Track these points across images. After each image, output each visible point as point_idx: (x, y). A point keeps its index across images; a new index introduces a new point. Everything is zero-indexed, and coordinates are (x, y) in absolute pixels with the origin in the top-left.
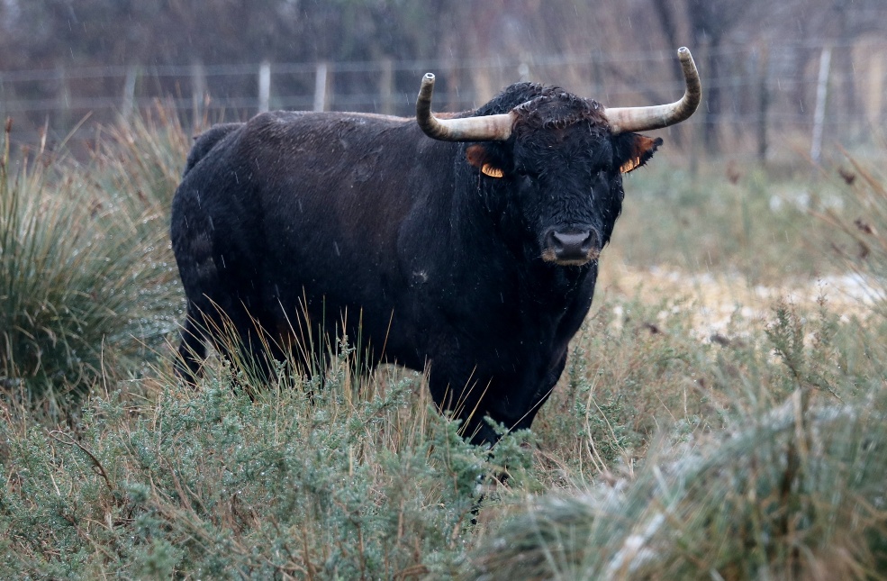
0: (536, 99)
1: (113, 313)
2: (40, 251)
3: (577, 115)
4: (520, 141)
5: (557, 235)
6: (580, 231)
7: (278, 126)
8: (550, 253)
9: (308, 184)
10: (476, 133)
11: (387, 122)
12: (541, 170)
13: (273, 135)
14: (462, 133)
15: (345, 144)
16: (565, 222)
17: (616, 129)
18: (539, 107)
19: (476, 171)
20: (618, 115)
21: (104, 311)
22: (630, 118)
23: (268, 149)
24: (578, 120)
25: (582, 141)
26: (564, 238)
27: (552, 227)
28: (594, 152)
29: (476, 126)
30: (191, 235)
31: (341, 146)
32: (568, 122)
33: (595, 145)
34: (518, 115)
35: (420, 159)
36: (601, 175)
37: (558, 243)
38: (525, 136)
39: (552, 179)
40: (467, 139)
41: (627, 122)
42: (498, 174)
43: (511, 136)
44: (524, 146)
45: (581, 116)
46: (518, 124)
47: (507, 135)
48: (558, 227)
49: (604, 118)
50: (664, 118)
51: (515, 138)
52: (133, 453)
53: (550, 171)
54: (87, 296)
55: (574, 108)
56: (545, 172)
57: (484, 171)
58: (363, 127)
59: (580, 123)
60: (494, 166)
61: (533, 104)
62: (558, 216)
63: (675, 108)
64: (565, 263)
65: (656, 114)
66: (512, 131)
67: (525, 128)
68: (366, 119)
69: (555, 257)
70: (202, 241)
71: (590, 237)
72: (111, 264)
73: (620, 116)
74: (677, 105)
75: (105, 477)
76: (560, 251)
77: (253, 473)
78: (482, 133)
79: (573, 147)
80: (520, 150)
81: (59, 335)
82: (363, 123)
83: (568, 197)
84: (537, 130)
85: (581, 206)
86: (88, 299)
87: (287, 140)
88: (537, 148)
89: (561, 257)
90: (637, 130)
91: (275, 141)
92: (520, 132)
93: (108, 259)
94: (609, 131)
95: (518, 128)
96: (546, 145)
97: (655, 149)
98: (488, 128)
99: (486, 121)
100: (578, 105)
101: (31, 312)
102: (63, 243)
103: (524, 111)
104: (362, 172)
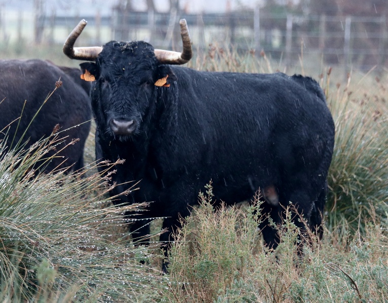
1: (380, 179)
2: (343, 141)
21: (375, 177)
52: (373, 279)
54: (367, 169)
72: (381, 151)
75: (357, 290)
86: (367, 171)
93: (379, 149)
101: (335, 176)
102: (356, 138)
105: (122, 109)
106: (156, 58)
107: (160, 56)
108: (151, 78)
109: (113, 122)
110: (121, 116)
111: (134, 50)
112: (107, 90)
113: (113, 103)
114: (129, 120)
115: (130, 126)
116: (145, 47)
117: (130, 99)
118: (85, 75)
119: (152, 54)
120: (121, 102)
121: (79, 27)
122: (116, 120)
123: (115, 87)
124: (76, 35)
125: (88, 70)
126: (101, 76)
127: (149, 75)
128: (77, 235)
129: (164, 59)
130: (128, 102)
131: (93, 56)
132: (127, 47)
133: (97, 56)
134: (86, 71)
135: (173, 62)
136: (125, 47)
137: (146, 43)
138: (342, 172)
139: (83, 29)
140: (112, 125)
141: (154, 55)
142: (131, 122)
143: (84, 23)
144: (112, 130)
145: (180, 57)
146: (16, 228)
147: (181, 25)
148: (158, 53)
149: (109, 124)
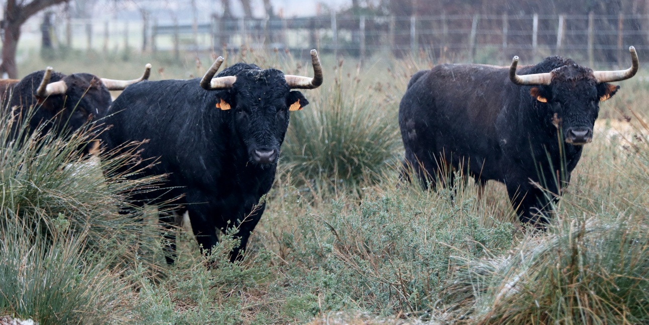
0: (562, 67)
3: (582, 75)
4: (555, 86)
5: (573, 131)
6: (583, 130)
7: (445, 70)
8: (570, 140)
9: (456, 96)
10: (535, 82)
11: (493, 68)
12: (565, 101)
13: (443, 74)
14: (529, 82)
15: (473, 78)
16: (577, 125)
17: (598, 81)
18: (564, 71)
19: (535, 99)
20: (600, 74)
22: (605, 75)
23: (440, 81)
24: (582, 78)
25: (584, 87)
26: (577, 133)
27: (571, 128)
28: (590, 92)
29: (535, 78)
30: (406, 120)
31: (471, 79)
32: (578, 79)
33: (590, 89)
34: (555, 74)
35: (505, 87)
36: (592, 103)
37: (573, 135)
38: (558, 85)
39: (571, 105)
40: (530, 85)
41: (604, 79)
42: (544, 101)
43: (551, 84)
44: (558, 89)
45: (583, 76)
46: (555, 79)
47: (549, 83)
48: (574, 128)
49: (593, 76)
50: (621, 77)
51: (553, 85)
53: (569, 101)
55: (580, 71)
56: (567, 102)
57: (538, 99)
58: (482, 71)
59: (583, 79)
60: (542, 97)
61: (561, 69)
62: (574, 122)
63: (626, 73)
64: (576, 144)
65: (617, 75)
66: (552, 81)
67: (558, 81)
68: (484, 67)
69: (572, 141)
70: (410, 122)
71: (588, 133)
73: (601, 75)
74: (628, 71)
75: (337, 235)
76: (574, 139)
77: (394, 236)
78: (538, 82)
79: (580, 90)
80: (555, 91)
81: (359, 160)
82: (482, 69)
83: (578, 114)
84: (563, 82)
85: (584, 118)
87: (449, 76)
88: (564, 90)
89: (575, 141)
90: (608, 82)
91: (444, 77)
92: (556, 83)
94: (596, 82)
95: (555, 80)
96: (568, 89)
97: (617, 91)
98: (540, 79)
99: (540, 76)
100: (582, 71)
101: (347, 150)
103: (557, 73)
104: (480, 92)
105: (263, 140)
106: (287, 84)
107: (291, 82)
108: (285, 105)
109: (255, 151)
110: (263, 147)
111: (268, 79)
112: (245, 119)
113: (253, 133)
114: (271, 150)
115: (271, 156)
116: (277, 74)
117: (269, 129)
118: (221, 104)
119: (283, 81)
120: (262, 133)
121: (216, 64)
122: (258, 150)
123: (254, 118)
124: (214, 71)
125: (222, 99)
126: (238, 106)
127: (283, 101)
128: (109, 201)
129: (294, 84)
130: (268, 132)
131: (228, 86)
132: (261, 76)
133: (232, 86)
134: (221, 101)
135: (304, 87)
136: (258, 77)
137: (277, 70)
138: (353, 147)
139: (220, 65)
140: (254, 155)
141: (285, 81)
142: (272, 152)
143: (221, 60)
144: (254, 160)
145: (311, 83)
146: (61, 198)
147: (312, 56)
148: (288, 79)
149: (251, 154)
